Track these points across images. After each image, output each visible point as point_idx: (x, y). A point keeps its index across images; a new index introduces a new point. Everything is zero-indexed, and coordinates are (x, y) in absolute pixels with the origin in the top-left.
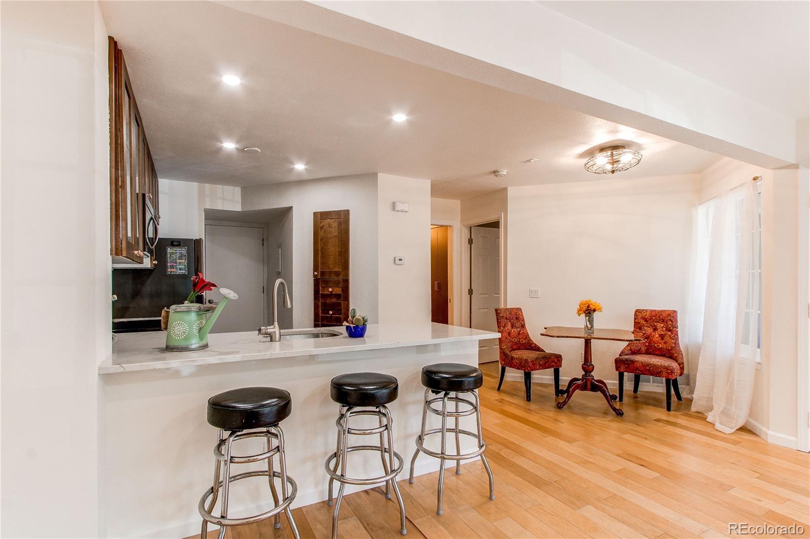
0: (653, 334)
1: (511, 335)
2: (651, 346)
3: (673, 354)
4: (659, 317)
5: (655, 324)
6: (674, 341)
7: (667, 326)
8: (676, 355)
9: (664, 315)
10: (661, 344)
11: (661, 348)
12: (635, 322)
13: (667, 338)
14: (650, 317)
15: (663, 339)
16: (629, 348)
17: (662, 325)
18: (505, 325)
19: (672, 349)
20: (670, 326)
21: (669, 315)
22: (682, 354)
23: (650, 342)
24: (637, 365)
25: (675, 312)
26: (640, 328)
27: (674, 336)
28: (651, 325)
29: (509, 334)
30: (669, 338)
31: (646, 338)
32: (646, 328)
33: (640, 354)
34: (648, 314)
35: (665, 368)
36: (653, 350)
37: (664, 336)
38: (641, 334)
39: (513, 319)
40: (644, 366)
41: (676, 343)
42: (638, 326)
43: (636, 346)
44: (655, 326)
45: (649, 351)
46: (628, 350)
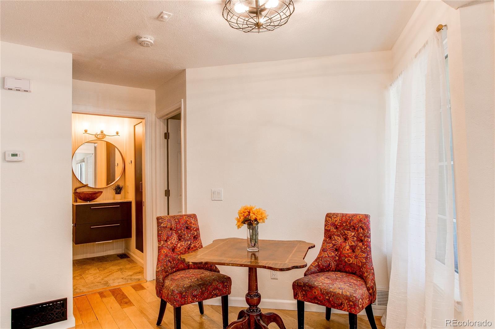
0: (344, 244)
1: (176, 250)
2: (341, 261)
3: (363, 273)
4: (350, 223)
5: (346, 232)
6: (365, 255)
7: (358, 234)
8: (366, 274)
9: (355, 221)
10: (352, 258)
11: (352, 263)
12: (325, 230)
13: (358, 252)
14: (340, 223)
15: (353, 251)
16: (317, 263)
17: (353, 234)
18: (168, 238)
19: (363, 265)
20: (361, 235)
21: (361, 221)
22: (373, 274)
23: (340, 255)
24: (315, 293)
25: (367, 216)
26: (330, 238)
27: (366, 248)
28: (341, 234)
29: (173, 249)
30: (360, 251)
31: (336, 250)
32: (336, 237)
33: (328, 271)
34: (338, 219)
35: (347, 299)
36: (343, 266)
37: (355, 248)
38: (331, 245)
39: (181, 230)
40: (322, 294)
41: (368, 258)
42: (328, 235)
43: (325, 261)
44: (345, 234)
45: (339, 267)
46: (315, 267)
